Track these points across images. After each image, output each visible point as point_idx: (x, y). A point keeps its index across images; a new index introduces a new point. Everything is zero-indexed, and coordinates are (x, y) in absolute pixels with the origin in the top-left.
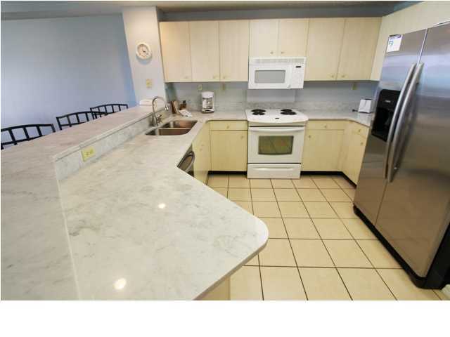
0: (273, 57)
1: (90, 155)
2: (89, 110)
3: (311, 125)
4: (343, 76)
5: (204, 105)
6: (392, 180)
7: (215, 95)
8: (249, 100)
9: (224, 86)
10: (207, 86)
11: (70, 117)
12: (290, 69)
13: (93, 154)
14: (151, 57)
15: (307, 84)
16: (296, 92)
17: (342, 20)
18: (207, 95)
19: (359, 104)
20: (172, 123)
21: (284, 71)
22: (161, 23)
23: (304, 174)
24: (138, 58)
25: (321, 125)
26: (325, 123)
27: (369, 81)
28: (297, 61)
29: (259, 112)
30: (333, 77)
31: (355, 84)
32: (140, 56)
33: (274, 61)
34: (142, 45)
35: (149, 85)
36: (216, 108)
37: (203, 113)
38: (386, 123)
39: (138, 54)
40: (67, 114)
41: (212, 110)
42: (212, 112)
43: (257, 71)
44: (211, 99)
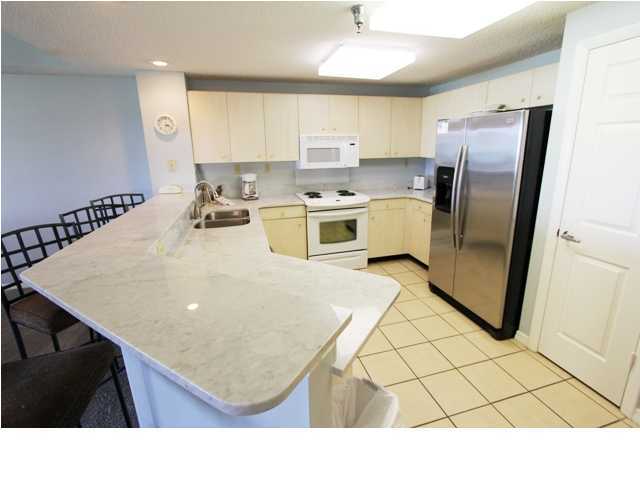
0: (325, 134)
2: (90, 205)
3: (373, 206)
4: (396, 153)
5: (247, 190)
6: (460, 248)
7: (258, 177)
8: (299, 181)
9: (267, 166)
10: (248, 167)
11: (78, 213)
12: (344, 146)
14: (175, 133)
15: (363, 162)
16: (350, 171)
17: (389, 99)
18: (249, 177)
19: (412, 182)
20: (213, 214)
21: (338, 149)
22: (190, 92)
23: (371, 261)
24: (157, 133)
25: (382, 205)
27: (419, 158)
28: (350, 138)
29: (314, 195)
30: (386, 154)
31: (406, 161)
32: (161, 131)
33: (328, 138)
34: (165, 118)
35: (172, 167)
36: (260, 193)
37: (245, 199)
38: (447, 197)
39: (158, 129)
40: (74, 209)
41: (255, 196)
42: (257, 199)
43: (309, 149)
44: (254, 182)
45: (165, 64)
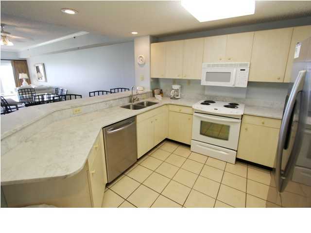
0: (221, 63)
1: (78, 112)
3: (248, 119)
5: (172, 93)
7: (181, 88)
9: (189, 82)
10: (175, 81)
13: (80, 112)
14: (145, 63)
18: (176, 87)
20: (145, 102)
21: (230, 73)
23: (239, 161)
24: (139, 64)
26: (263, 120)
28: (241, 65)
29: (208, 102)
30: (279, 79)
33: (222, 65)
34: (141, 57)
36: (181, 96)
37: (171, 98)
39: (139, 61)
41: (177, 97)
42: (178, 99)
43: (207, 72)
44: (178, 89)
45: (136, 33)
